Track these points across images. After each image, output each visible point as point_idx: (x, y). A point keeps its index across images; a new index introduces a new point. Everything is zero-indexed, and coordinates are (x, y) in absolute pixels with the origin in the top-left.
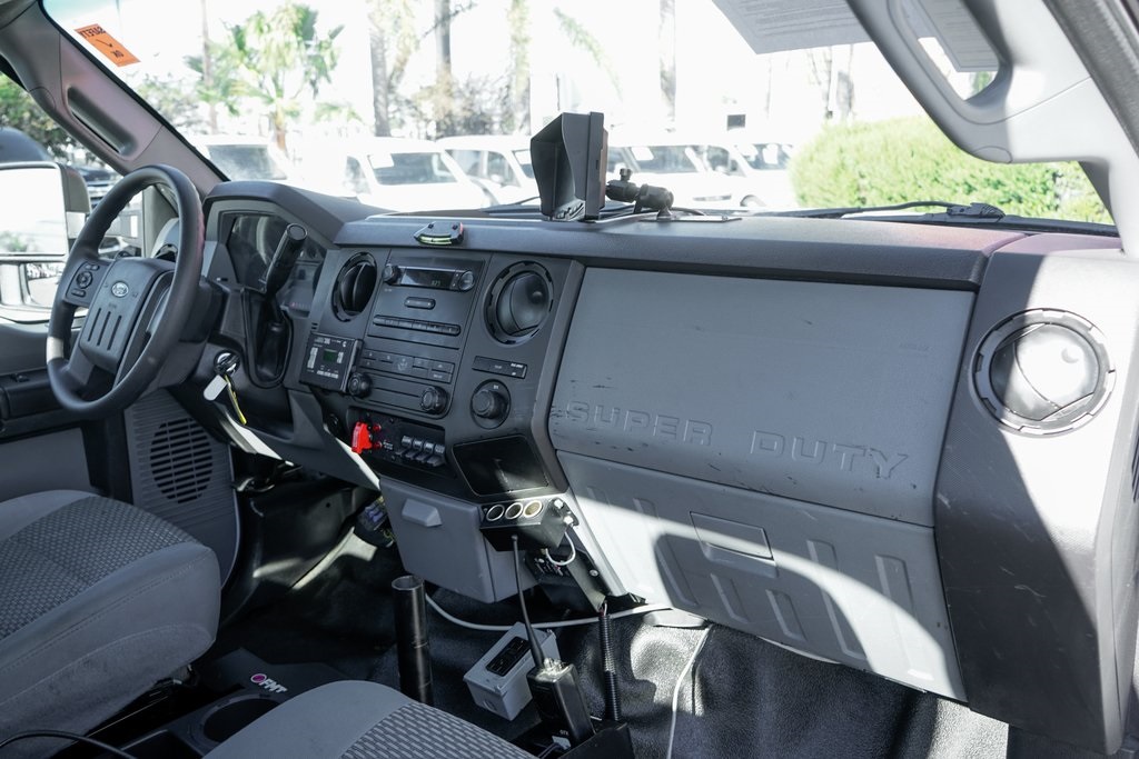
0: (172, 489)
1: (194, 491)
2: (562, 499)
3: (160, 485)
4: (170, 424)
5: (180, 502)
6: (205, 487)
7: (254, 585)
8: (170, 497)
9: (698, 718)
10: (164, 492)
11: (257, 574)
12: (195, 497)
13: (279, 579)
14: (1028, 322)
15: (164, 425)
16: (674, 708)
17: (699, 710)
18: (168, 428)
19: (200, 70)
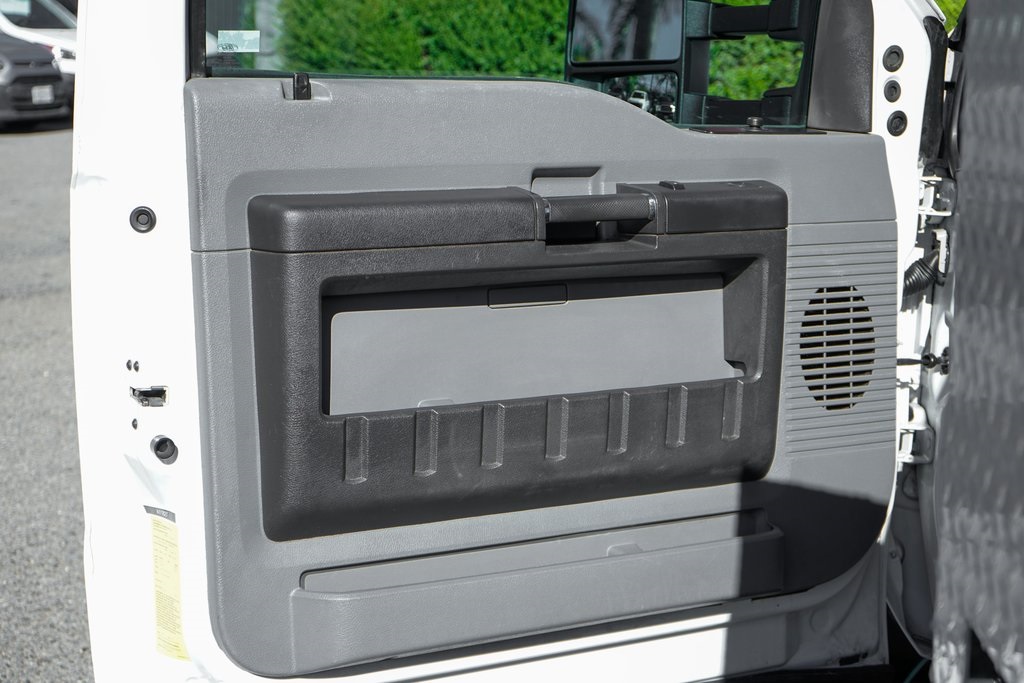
0: (820, 387)
1: (847, 395)
3: (807, 378)
4: (829, 290)
5: (829, 408)
6: (860, 394)
8: (818, 398)
10: (811, 388)
12: (847, 406)
15: (821, 290)
18: (825, 295)
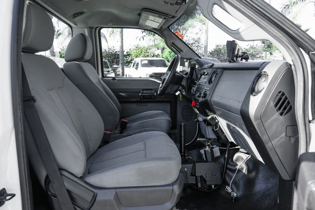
0: (184, 118)
1: (189, 120)
2: (215, 116)
3: (182, 117)
4: (186, 106)
5: (186, 121)
7: (197, 141)
8: (184, 120)
9: (245, 174)
11: (198, 139)
13: (202, 142)
14: (262, 75)
15: (184, 106)
16: (238, 169)
17: (246, 173)
19: (264, 44)
